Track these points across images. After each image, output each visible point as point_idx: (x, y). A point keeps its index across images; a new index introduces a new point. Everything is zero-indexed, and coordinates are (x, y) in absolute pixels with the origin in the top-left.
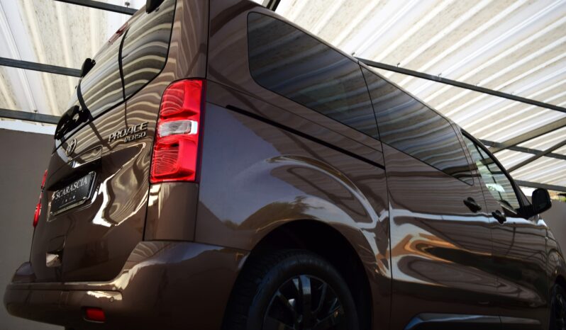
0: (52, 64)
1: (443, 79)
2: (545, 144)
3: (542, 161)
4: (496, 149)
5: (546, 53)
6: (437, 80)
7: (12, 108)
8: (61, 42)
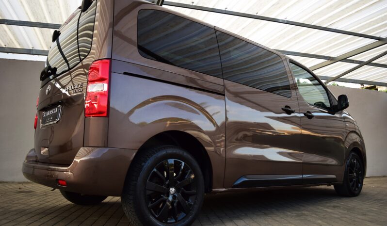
0: (39, 22)
1: (287, 21)
2: (366, 57)
3: (365, 68)
4: (332, 62)
5: (353, 5)
6: (284, 22)
7: (18, 47)
8: (42, 10)
